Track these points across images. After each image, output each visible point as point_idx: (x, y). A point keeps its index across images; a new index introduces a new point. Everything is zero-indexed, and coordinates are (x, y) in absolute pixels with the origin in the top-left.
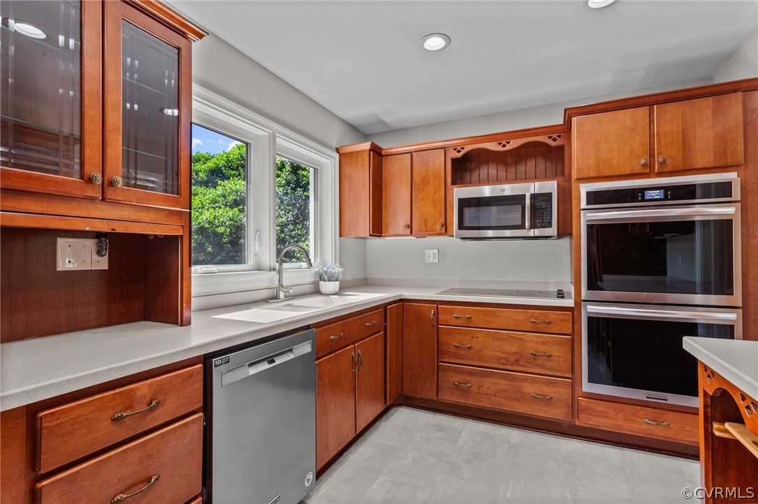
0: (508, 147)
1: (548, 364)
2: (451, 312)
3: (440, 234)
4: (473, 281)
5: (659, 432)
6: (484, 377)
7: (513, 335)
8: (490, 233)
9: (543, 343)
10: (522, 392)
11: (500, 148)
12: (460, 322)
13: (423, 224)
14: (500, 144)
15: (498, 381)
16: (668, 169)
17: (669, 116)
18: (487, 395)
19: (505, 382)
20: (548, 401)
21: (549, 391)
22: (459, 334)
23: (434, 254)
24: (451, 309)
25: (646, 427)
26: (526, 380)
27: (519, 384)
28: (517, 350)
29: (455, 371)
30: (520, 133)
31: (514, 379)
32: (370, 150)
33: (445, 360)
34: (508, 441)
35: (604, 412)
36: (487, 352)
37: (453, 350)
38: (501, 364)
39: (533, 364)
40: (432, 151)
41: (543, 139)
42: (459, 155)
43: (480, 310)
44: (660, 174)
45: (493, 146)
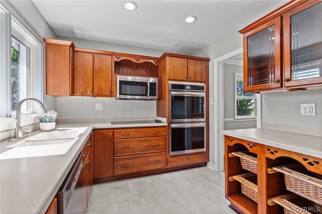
0: (140, 62)
1: (159, 148)
2: (120, 132)
3: (108, 96)
4: (120, 118)
5: (189, 163)
6: (135, 159)
7: (146, 139)
8: (129, 97)
9: (157, 140)
10: (149, 161)
11: (136, 61)
12: (124, 137)
13: (100, 91)
14: (136, 60)
15: (141, 159)
16: (191, 80)
17: (192, 64)
18: (136, 166)
19: (144, 159)
20: (158, 162)
21: (159, 158)
22: (124, 142)
23: (100, 105)
24: (120, 131)
25: (185, 162)
26: (151, 156)
27: (148, 158)
28: (148, 145)
29: (122, 159)
30: (145, 57)
31: (147, 156)
32: (70, 46)
33: (118, 155)
34: (147, 182)
35: (175, 161)
36: (136, 148)
37: (121, 150)
38: (142, 152)
39: (154, 149)
40: (105, 55)
41: (152, 61)
42: (118, 60)
43: (133, 130)
44: (190, 81)
45: (133, 60)
